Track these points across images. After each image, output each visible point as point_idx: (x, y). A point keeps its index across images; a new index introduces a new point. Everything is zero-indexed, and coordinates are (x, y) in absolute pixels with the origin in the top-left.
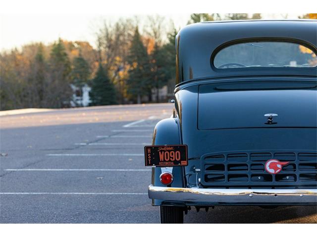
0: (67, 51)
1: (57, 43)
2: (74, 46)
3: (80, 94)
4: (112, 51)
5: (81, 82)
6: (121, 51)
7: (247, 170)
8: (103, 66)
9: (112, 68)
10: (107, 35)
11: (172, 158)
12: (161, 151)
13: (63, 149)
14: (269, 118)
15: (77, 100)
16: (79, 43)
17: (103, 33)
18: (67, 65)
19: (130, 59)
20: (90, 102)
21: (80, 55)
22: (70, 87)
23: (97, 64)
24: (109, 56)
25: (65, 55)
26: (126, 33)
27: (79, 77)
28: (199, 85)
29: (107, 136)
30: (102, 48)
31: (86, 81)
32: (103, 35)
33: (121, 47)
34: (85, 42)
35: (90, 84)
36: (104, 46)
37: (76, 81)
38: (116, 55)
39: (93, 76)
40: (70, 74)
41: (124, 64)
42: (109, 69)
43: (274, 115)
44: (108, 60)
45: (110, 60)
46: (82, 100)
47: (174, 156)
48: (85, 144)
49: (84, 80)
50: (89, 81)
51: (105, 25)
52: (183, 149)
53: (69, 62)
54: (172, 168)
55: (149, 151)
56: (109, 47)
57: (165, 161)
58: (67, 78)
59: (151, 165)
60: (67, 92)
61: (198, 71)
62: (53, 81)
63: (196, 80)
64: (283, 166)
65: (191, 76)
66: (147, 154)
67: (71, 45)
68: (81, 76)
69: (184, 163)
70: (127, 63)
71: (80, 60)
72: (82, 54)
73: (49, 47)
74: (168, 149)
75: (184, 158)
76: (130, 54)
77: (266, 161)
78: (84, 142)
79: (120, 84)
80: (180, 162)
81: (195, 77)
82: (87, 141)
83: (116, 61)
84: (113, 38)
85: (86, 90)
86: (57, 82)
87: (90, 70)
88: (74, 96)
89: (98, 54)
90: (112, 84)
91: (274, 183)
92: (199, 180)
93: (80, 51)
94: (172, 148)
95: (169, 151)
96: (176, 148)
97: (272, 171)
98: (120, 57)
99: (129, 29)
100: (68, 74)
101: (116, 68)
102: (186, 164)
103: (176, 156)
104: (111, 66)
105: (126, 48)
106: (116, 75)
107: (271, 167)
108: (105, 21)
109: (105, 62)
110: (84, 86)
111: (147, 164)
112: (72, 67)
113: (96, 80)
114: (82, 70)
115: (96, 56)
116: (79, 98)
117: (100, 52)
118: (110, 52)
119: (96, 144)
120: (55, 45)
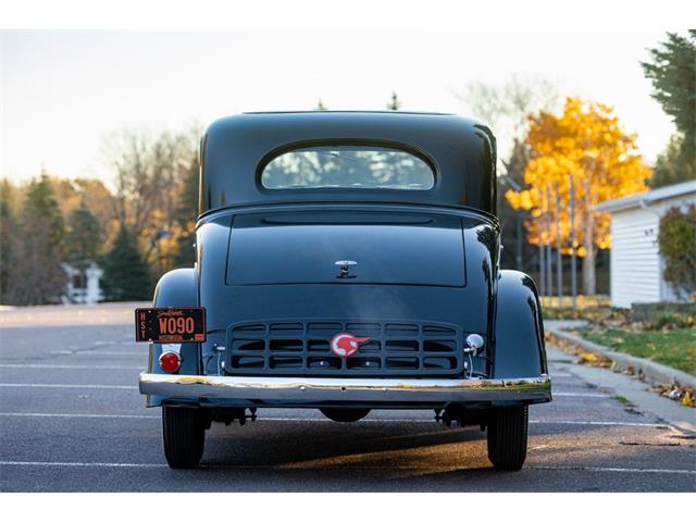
0: (57, 197)
1: (39, 180)
2: (72, 188)
3: (81, 282)
4: (146, 199)
5: (83, 258)
6: (166, 200)
7: (301, 350)
8: (129, 229)
9: (145, 232)
10: (138, 166)
11: (181, 329)
12: (163, 317)
13: (27, 359)
14: (343, 268)
15: (76, 295)
16: (82, 183)
17: (130, 163)
18: (57, 225)
19: (182, 216)
20: (101, 298)
21: (83, 205)
22: (60, 268)
23: (116, 224)
24: (140, 209)
25: (54, 204)
26: (175, 164)
27: (80, 248)
28: (235, 215)
29: (112, 343)
30: (126, 193)
31: (93, 257)
32: (129, 168)
33: (164, 192)
34: (94, 182)
35: (101, 264)
36: (132, 188)
37: (74, 256)
38: (153, 208)
39: (107, 247)
40: (62, 242)
41: (171, 225)
42: (140, 233)
43: (350, 263)
44: (138, 215)
45: (142, 216)
46: (84, 295)
47: (183, 326)
48: (70, 352)
49: (89, 254)
50: (101, 257)
51: (135, 147)
52: (198, 315)
53: (60, 219)
54: (180, 345)
55: (143, 316)
56: (142, 190)
57: (168, 333)
58: (56, 250)
59: (146, 340)
60: (56, 279)
61: (236, 193)
62: (29, 255)
63: (232, 208)
64: (360, 345)
65: (223, 200)
66: (140, 321)
67: (66, 186)
68: (84, 246)
69: (200, 337)
70: (175, 223)
71: (82, 215)
72: (88, 204)
73: (21, 190)
74: (174, 314)
75: (199, 330)
76: (182, 206)
77: (332, 337)
78: (69, 350)
79: (161, 264)
80: (192, 335)
81: (229, 202)
82: (74, 348)
83: (154, 217)
84: (150, 173)
85: (95, 275)
86: (35, 257)
87: (102, 236)
88: (70, 286)
89: (118, 205)
90: (146, 265)
91: (344, 370)
92: (223, 364)
93: (84, 196)
94: (180, 313)
95: (176, 318)
96: (187, 313)
97: (341, 352)
98: (162, 211)
99: (181, 156)
100: (57, 243)
101: (154, 232)
102: (203, 339)
103: (187, 325)
104: (143, 228)
105: (173, 193)
106: (154, 245)
107: (340, 345)
108: (134, 138)
109: (133, 220)
110: (88, 266)
111: (140, 338)
112: (69, 229)
113: (113, 255)
114: (86, 235)
115: (115, 209)
116: (79, 291)
117: (122, 200)
118: (142, 202)
119: (90, 352)
120: (33, 184)
